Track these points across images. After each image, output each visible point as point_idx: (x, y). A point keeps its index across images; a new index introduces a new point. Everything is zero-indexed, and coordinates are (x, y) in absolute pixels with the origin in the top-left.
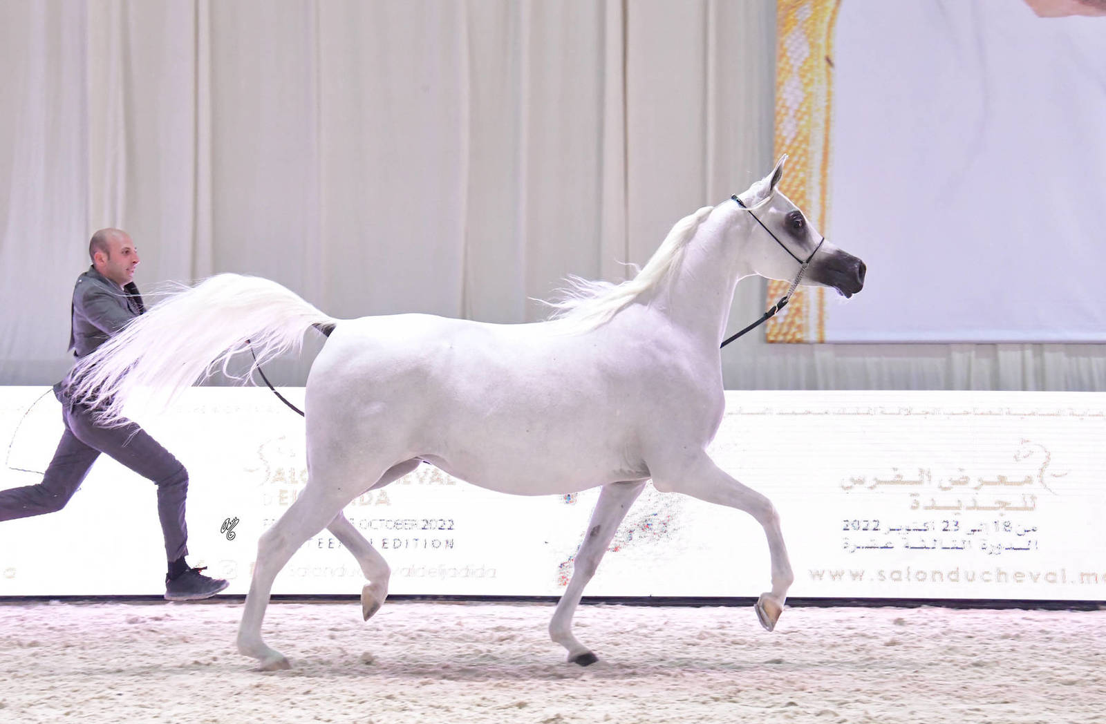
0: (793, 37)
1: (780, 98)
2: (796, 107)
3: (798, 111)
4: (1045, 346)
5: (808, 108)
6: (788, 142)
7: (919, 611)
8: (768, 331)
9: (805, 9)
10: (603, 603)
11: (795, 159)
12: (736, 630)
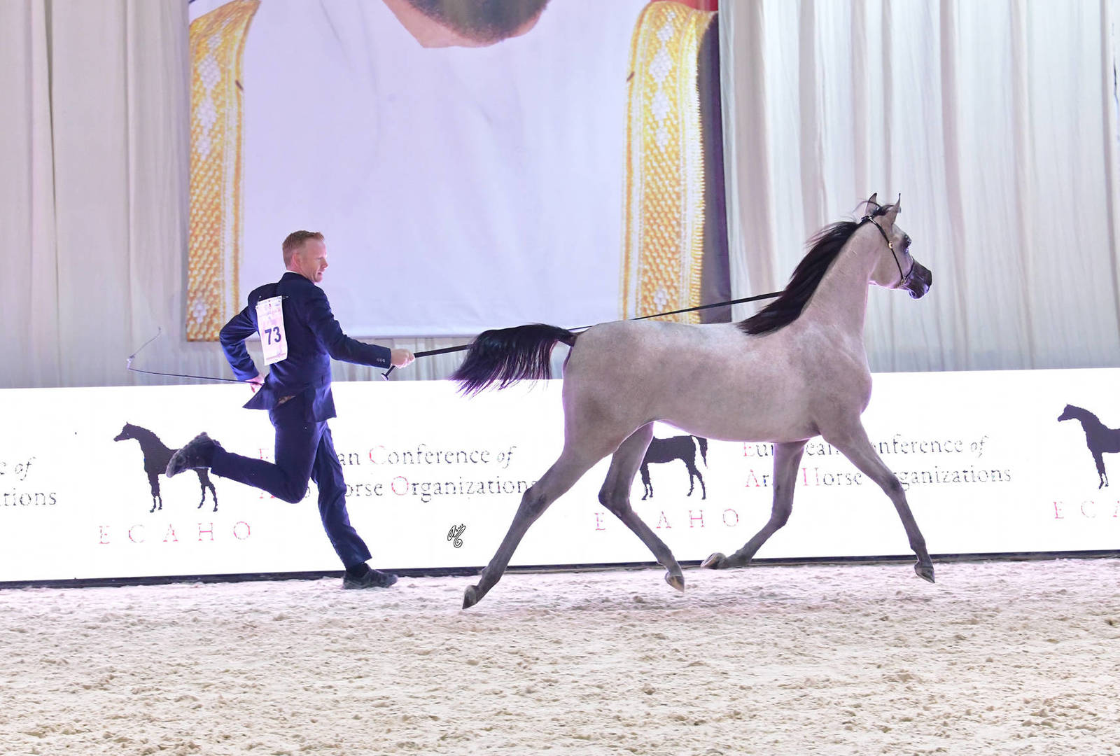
0: (206, 63)
1: (196, 119)
2: (210, 126)
3: (213, 130)
4: (435, 339)
5: (221, 127)
6: (203, 158)
7: (319, 583)
8: (189, 330)
9: (216, 38)
10: (30, 586)
11: (210, 174)
12: (143, 610)
